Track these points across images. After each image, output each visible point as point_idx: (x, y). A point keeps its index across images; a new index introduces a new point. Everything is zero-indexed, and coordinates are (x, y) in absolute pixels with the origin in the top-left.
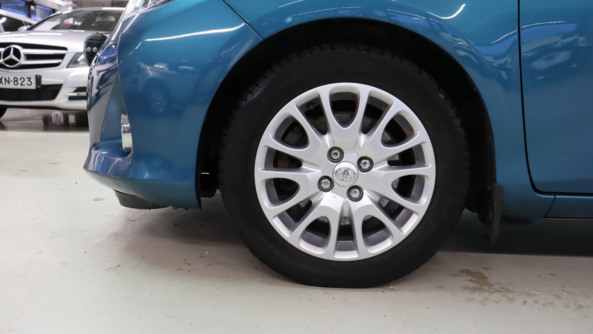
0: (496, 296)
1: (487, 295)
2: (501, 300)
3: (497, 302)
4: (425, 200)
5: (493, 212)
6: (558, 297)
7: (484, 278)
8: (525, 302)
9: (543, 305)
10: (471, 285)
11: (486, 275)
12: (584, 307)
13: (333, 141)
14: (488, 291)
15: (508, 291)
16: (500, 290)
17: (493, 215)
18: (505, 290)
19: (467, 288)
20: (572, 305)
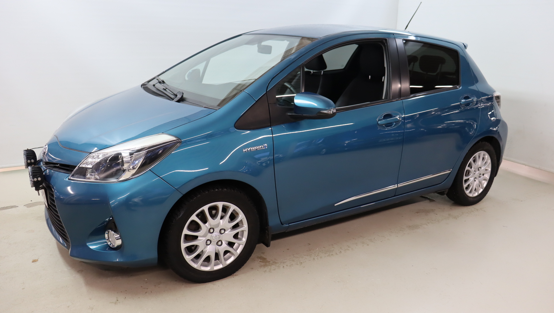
0: (273, 267)
1: (269, 267)
2: (275, 268)
3: (275, 270)
4: (244, 240)
5: (269, 236)
6: (293, 261)
7: (265, 259)
8: (283, 267)
9: (290, 266)
10: (262, 264)
11: (265, 257)
12: (303, 263)
13: (210, 225)
14: (269, 265)
15: (276, 263)
16: (273, 263)
17: (269, 237)
18: (275, 263)
19: (261, 266)
20: (299, 263)
